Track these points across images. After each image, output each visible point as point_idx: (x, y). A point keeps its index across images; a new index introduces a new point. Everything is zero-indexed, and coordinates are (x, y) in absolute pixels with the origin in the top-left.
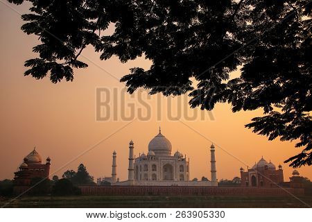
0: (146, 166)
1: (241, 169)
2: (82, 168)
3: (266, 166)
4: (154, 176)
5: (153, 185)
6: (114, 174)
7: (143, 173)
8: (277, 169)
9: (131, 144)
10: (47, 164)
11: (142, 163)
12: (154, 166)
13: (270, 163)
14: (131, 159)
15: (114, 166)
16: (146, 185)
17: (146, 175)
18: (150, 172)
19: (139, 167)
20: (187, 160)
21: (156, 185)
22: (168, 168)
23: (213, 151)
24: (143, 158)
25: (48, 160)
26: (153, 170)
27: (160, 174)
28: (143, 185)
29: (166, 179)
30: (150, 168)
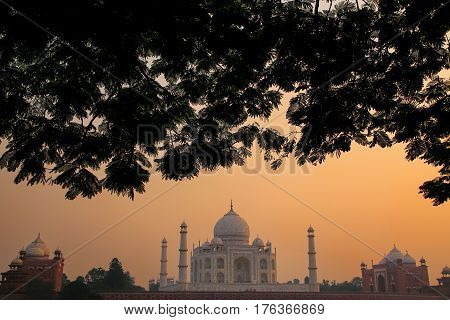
0: (208, 260)
1: (363, 265)
2: (115, 264)
3: (399, 261)
4: (221, 276)
6: (163, 274)
7: (203, 271)
8: (418, 264)
9: (183, 226)
10: (56, 258)
11: (203, 257)
12: (221, 260)
13: (407, 255)
14: (182, 250)
15: (164, 261)
16: (206, 290)
17: (208, 275)
18: (214, 271)
19: (198, 262)
20: (273, 251)
21: (221, 290)
22: (242, 263)
23: (311, 237)
24: (205, 249)
25: (57, 252)
26: (219, 267)
27: (229, 273)
28: (201, 290)
29: (239, 280)
30: (214, 264)
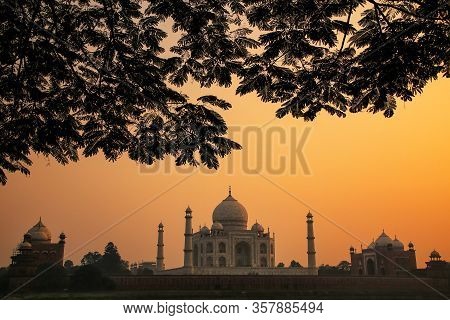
0: (210, 245)
1: (352, 249)
2: (111, 248)
3: (390, 245)
4: (223, 261)
5: (221, 273)
6: (160, 258)
7: (205, 255)
8: (406, 249)
9: (188, 211)
10: (60, 242)
11: (205, 241)
12: (222, 245)
13: (396, 240)
14: (187, 235)
15: (160, 245)
16: (210, 273)
17: (210, 259)
18: (216, 255)
19: (199, 246)
20: (271, 236)
21: (225, 273)
22: (243, 248)
23: (310, 223)
24: (204, 233)
25: (62, 237)
26: (221, 252)
27: (230, 257)
28: (206, 274)
29: (239, 264)
30: (216, 248)
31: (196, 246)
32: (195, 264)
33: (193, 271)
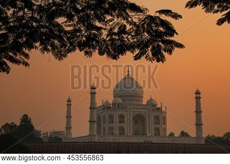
0: (111, 116)
2: (25, 120)
4: (122, 130)
5: (121, 141)
6: (69, 128)
7: (107, 125)
9: (93, 88)
11: (107, 114)
12: (122, 117)
14: (92, 108)
15: (69, 117)
16: (112, 141)
17: (111, 128)
18: (116, 125)
19: (102, 118)
20: (164, 109)
21: (124, 141)
22: (139, 119)
23: (198, 98)
24: (106, 107)
26: (120, 122)
27: (129, 126)
28: (108, 141)
29: (136, 133)
30: (116, 119)
31: (99, 118)
32: (99, 133)
33: (96, 139)
